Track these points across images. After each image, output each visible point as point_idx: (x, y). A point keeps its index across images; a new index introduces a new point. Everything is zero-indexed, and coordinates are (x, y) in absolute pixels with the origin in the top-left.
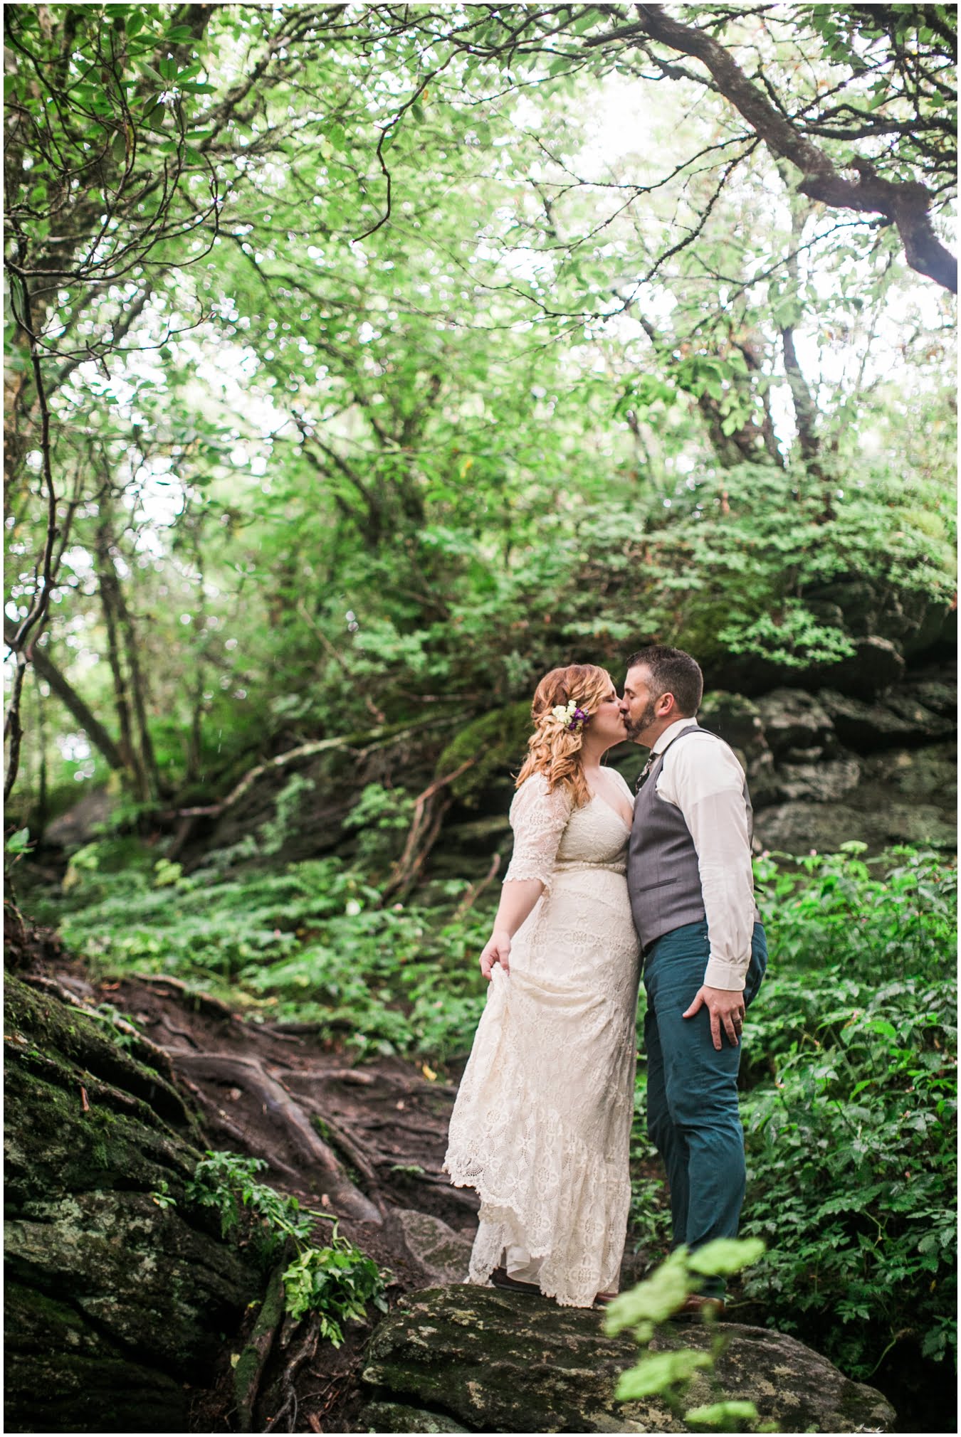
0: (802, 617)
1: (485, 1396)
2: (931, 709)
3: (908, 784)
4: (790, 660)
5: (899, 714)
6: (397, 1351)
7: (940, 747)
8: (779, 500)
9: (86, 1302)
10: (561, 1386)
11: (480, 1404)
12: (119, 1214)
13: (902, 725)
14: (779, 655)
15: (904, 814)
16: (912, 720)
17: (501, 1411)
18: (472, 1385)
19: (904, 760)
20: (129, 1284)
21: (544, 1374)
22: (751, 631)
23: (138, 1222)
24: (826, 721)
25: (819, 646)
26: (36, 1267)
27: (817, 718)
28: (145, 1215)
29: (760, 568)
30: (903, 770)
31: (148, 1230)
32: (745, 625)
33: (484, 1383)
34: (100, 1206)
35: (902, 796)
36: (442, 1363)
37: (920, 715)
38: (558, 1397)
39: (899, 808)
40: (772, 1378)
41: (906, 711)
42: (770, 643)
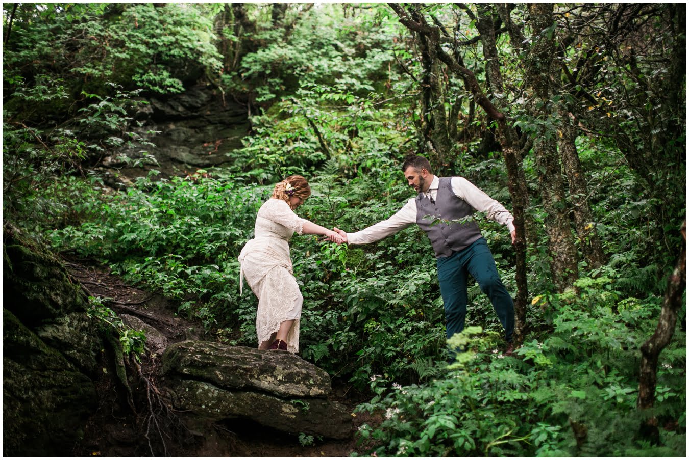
0: (166, 74)
1: (222, 376)
2: (184, 106)
3: (175, 137)
4: (161, 91)
5: (173, 108)
6: (192, 363)
7: (186, 121)
8: (156, 23)
9: (68, 353)
10: (242, 371)
11: (222, 378)
12: (79, 321)
13: (174, 113)
14: (157, 88)
15: (176, 149)
16: (177, 111)
17: (228, 380)
18: (218, 373)
19: (172, 127)
20: (81, 345)
21: (237, 368)
22: (145, 77)
23: (84, 324)
24: (152, 111)
25: (172, 86)
26: (60, 341)
27: (149, 110)
28: (86, 321)
29: (151, 52)
30: (172, 130)
31: (87, 326)
32: (142, 75)
33: (221, 371)
34: (74, 318)
35: (172, 141)
36: (205, 366)
37: (180, 109)
38: (241, 375)
39: (174, 147)
40: (297, 366)
41: (175, 107)
42: (154, 83)
